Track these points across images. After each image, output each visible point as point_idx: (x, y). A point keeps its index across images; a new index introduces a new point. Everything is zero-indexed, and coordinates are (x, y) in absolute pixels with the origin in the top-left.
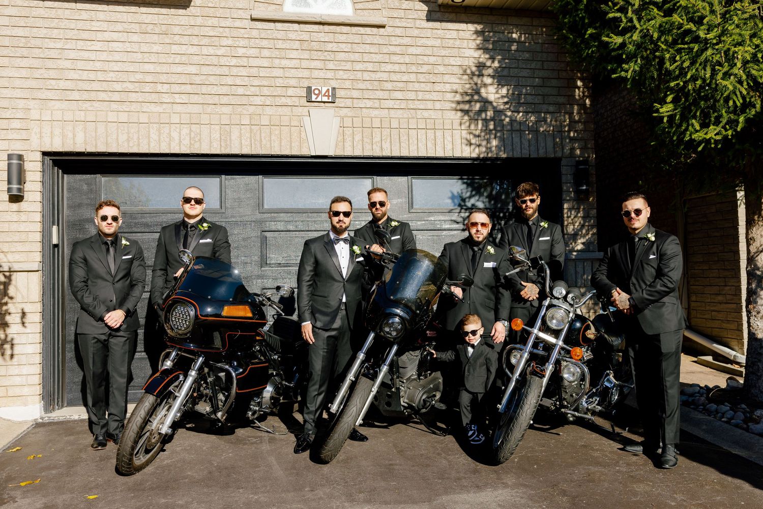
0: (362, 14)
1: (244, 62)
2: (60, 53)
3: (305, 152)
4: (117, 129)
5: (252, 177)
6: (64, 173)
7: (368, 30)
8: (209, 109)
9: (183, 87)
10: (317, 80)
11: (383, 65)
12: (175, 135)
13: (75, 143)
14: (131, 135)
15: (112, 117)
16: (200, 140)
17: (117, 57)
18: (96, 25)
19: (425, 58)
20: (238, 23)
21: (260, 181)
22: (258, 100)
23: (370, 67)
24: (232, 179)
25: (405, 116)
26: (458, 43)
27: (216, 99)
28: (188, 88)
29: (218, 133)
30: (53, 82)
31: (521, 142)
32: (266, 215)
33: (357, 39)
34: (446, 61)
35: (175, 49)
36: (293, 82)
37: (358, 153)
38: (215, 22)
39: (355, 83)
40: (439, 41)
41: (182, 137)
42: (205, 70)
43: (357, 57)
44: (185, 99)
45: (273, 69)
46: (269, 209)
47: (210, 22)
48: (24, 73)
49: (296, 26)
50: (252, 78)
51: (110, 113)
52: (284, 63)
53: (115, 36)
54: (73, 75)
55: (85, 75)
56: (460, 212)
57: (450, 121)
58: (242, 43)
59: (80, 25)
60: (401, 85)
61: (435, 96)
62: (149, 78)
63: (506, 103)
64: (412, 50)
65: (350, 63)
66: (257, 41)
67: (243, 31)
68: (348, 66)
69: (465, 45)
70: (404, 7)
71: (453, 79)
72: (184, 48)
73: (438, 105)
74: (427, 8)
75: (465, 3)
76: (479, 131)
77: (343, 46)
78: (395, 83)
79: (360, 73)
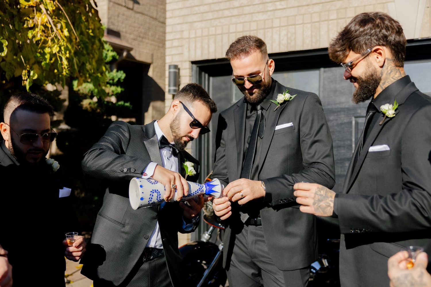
6: (210, 75)
30: (196, 8)
41: (281, 38)
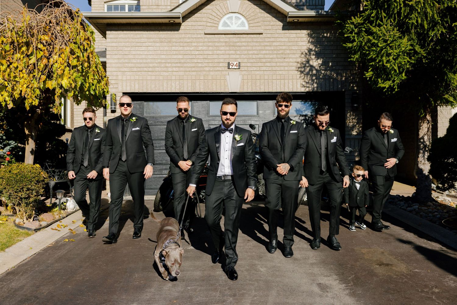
0: (252, 29)
1: (201, 52)
2: (129, 52)
3: (227, 91)
4: (151, 83)
5: (205, 102)
7: (255, 36)
8: (187, 73)
9: (177, 64)
10: (232, 59)
11: (261, 51)
12: (173, 84)
13: (135, 89)
14: (156, 85)
15: (149, 78)
16: (183, 87)
17: (151, 53)
18: (143, 40)
19: (281, 47)
20: (199, 36)
21: (208, 103)
22: (207, 69)
23: (255, 52)
24: (196, 102)
25: (271, 74)
26: (296, 39)
27: (190, 69)
28: (179, 65)
29: (191, 83)
30: (127, 64)
31: (325, 84)
32: (211, 118)
33: (250, 40)
34: (291, 48)
35: (174, 48)
36: (222, 60)
37: (250, 91)
39: (249, 60)
40: (287, 39)
41: (176, 86)
42: (186, 57)
43: (250, 48)
44: (177, 69)
45: (213, 55)
46: (212, 115)
47: (188, 36)
48: (116, 61)
49: (223, 36)
50: (204, 59)
51: (148, 76)
52: (219, 52)
53: (150, 44)
54: (134, 61)
55: (139, 61)
56: (300, 117)
57: (292, 75)
58: (201, 44)
59: (137, 40)
60: (269, 60)
61: (285, 64)
62: (163, 61)
63: (320, 66)
64: (275, 44)
66: (207, 43)
67: (201, 39)
68: (246, 52)
69: (299, 40)
70: (271, 24)
71: (293, 56)
72: (177, 47)
73: (286, 68)
74: (282, 24)
75: (299, 21)
76: (308, 80)
77: (244, 44)
78: (267, 59)
79: (251, 55)
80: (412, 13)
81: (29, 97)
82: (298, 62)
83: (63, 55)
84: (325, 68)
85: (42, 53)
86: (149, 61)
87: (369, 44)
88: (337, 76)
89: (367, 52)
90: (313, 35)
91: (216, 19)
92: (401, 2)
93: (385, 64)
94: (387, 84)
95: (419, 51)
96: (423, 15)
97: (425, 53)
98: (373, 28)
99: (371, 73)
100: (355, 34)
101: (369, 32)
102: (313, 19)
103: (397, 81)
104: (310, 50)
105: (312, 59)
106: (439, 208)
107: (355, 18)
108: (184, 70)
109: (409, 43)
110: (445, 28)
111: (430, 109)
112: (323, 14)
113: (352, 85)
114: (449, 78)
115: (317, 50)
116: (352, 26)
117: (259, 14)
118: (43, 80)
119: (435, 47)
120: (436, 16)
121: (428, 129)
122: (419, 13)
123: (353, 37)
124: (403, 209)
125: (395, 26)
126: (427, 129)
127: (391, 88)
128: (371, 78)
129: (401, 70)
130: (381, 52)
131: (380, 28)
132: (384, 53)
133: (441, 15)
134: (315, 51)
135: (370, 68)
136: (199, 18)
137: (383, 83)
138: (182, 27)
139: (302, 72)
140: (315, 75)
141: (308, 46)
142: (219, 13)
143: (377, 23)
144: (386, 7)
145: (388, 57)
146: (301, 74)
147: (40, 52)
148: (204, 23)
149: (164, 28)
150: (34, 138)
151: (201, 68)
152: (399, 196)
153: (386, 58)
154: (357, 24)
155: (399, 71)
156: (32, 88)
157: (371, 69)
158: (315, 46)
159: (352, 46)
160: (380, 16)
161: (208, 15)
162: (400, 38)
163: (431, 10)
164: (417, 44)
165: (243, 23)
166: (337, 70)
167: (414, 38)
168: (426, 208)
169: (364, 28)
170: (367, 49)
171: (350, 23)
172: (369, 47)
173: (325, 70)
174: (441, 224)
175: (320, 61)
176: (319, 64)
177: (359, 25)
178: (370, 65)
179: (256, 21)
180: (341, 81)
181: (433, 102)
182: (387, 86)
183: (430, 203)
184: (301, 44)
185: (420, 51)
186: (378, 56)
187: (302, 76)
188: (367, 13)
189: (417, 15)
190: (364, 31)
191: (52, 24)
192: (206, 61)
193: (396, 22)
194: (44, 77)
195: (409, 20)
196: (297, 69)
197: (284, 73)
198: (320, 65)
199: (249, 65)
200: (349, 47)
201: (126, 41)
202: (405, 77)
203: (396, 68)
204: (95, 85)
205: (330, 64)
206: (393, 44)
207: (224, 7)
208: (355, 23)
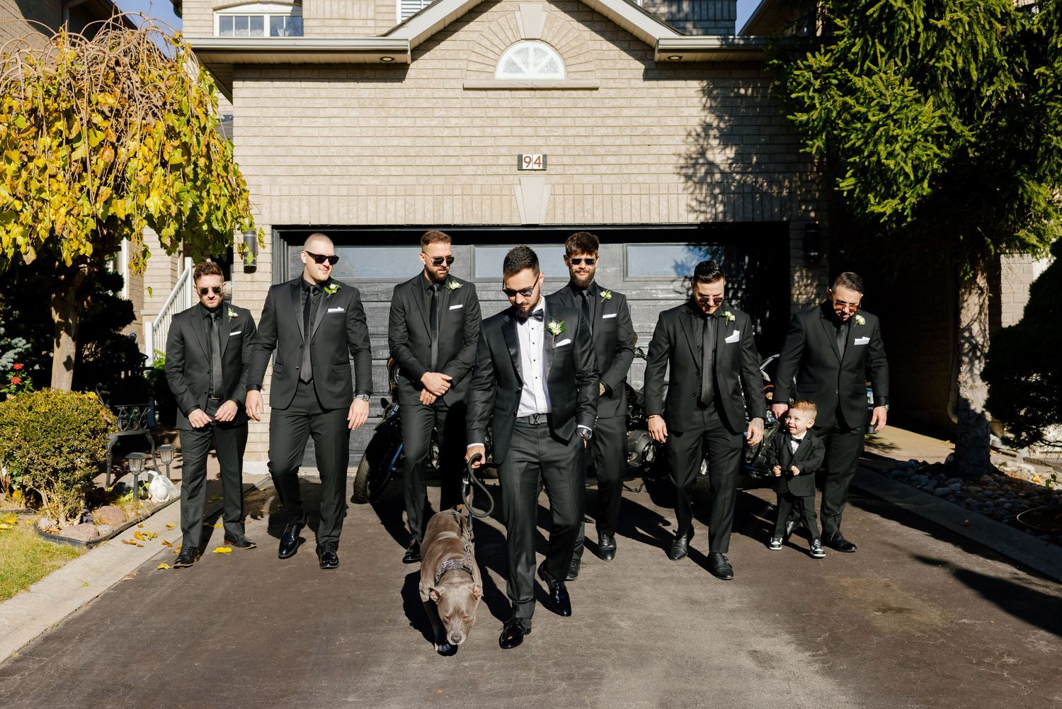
0: (574, 77)
1: (456, 132)
2: (287, 131)
3: (516, 221)
4: (338, 202)
5: (464, 246)
6: (288, 244)
7: (580, 93)
8: (423, 180)
9: (399, 159)
10: (528, 148)
11: (595, 129)
12: (391, 206)
13: (302, 217)
14: (350, 208)
15: (333, 191)
16: (414, 211)
17: (338, 132)
18: (318, 103)
19: (641, 120)
20: (451, 94)
21: (472, 250)
22: (470, 170)
23: (582, 131)
25: (618, 181)
26: (675, 102)
27: (429, 171)
28: (403, 161)
29: (431, 203)
30: (281, 159)
31: (744, 205)
33: (569, 103)
34: (663, 121)
35: (391, 121)
36: (504, 151)
37: (569, 221)
38: (428, 93)
39: (566, 149)
40: (656, 100)
41: (398, 209)
42: (419, 142)
43: (569, 122)
44: (400, 171)
45: (484, 138)
46: (480, 279)
47: (424, 93)
48: (256, 151)
49: (507, 93)
50: (464, 148)
51: (331, 187)
52: (496, 131)
53: (335, 112)
54: (298, 151)
56: (684, 281)
57: (666, 185)
58: (455, 113)
59: (304, 103)
60: (614, 149)
61: (649, 159)
62: (367, 152)
63: (731, 164)
64: (626, 112)
65: (561, 129)
66: (469, 110)
67: (455, 101)
68: (560, 132)
69: (683, 103)
70: (619, 66)
71: (670, 141)
72: (399, 120)
73: (653, 169)
74: (643, 67)
75: (682, 60)
76: (704, 195)
77: (555, 112)
78: (608, 148)
79: (571, 139)
80: (944, 46)
81: (72, 236)
82: (680, 155)
83: (149, 141)
84: (743, 168)
85: (101, 135)
86: (333, 151)
87: (846, 116)
88: (770, 186)
89: (843, 134)
90: (715, 92)
91: (491, 55)
92: (919, 22)
93: (883, 161)
94: (889, 207)
95: (958, 131)
96: (968, 49)
97: (973, 135)
98: (856, 79)
99: (852, 181)
100: (815, 91)
101: (847, 88)
102: (714, 56)
103: (911, 200)
104: (707, 127)
105: (712, 148)
106: (1009, 488)
107: (814, 56)
108: (416, 173)
109: (938, 113)
110: (1017, 79)
111: (984, 261)
112: (738, 45)
113: (803, 207)
114: (1027, 192)
115: (722, 125)
116: (808, 75)
117: (589, 42)
118: (104, 198)
119: (996, 122)
120: (996, 51)
121: (981, 307)
122: (958, 46)
123: (809, 98)
124: (926, 491)
125: (906, 76)
126: (977, 308)
127: (898, 216)
128: (851, 192)
129: (919, 174)
130: (875, 133)
131: (870, 78)
132: (880, 136)
133: (1007, 49)
134: (718, 127)
135: (848, 171)
136: (451, 52)
137: (879, 203)
138: (411, 73)
139: (688, 178)
140: (718, 184)
141: (703, 118)
142: (496, 41)
143: (865, 67)
144: (885, 30)
145: (891, 145)
146: (686, 182)
147: (95, 134)
148: (463, 64)
149: (368, 73)
150: (73, 332)
151: (456, 168)
152: (916, 462)
153: (886, 148)
154: (818, 69)
155: (915, 176)
156: (78, 215)
157: (852, 171)
158: (718, 116)
159: (808, 119)
160: (872, 52)
161: (471, 45)
162: (917, 101)
163: (986, 38)
164: (954, 115)
165: (551, 64)
166: (770, 173)
167: (947, 102)
168: (979, 489)
169: (835, 78)
170: (842, 125)
171: (802, 66)
172: (846, 123)
173: (743, 173)
174: (1014, 523)
175: (730, 153)
176: (728, 158)
177: (823, 72)
178: (850, 163)
179: (582, 59)
180: (781, 199)
181: (992, 247)
182: (889, 211)
183: (986, 477)
184: (686, 112)
185: (962, 132)
186: (866, 143)
187: (690, 187)
188: (842, 44)
189: (954, 51)
190: (836, 86)
191: (122, 68)
192: (468, 152)
193: (907, 66)
194: (106, 192)
195: (937, 61)
196: (678, 170)
197: (648, 179)
198: (730, 161)
199: (566, 160)
200: (801, 122)
201: (280, 104)
202: (929, 190)
203: (908, 169)
204: (222, 209)
205: (755, 159)
206: (902, 116)
207: (508, 27)
208: (815, 67)
